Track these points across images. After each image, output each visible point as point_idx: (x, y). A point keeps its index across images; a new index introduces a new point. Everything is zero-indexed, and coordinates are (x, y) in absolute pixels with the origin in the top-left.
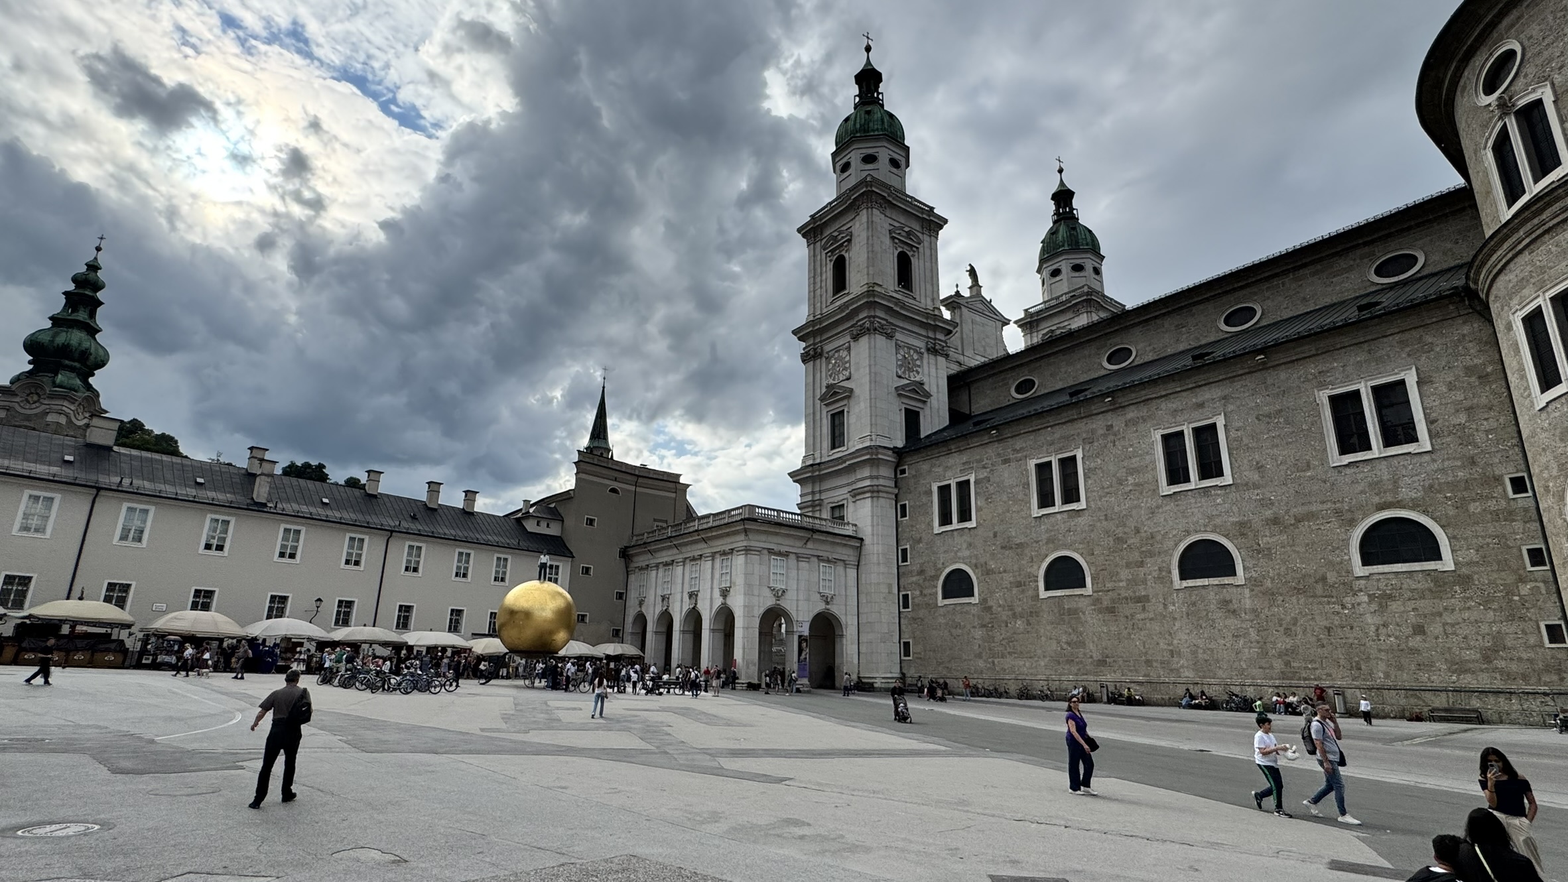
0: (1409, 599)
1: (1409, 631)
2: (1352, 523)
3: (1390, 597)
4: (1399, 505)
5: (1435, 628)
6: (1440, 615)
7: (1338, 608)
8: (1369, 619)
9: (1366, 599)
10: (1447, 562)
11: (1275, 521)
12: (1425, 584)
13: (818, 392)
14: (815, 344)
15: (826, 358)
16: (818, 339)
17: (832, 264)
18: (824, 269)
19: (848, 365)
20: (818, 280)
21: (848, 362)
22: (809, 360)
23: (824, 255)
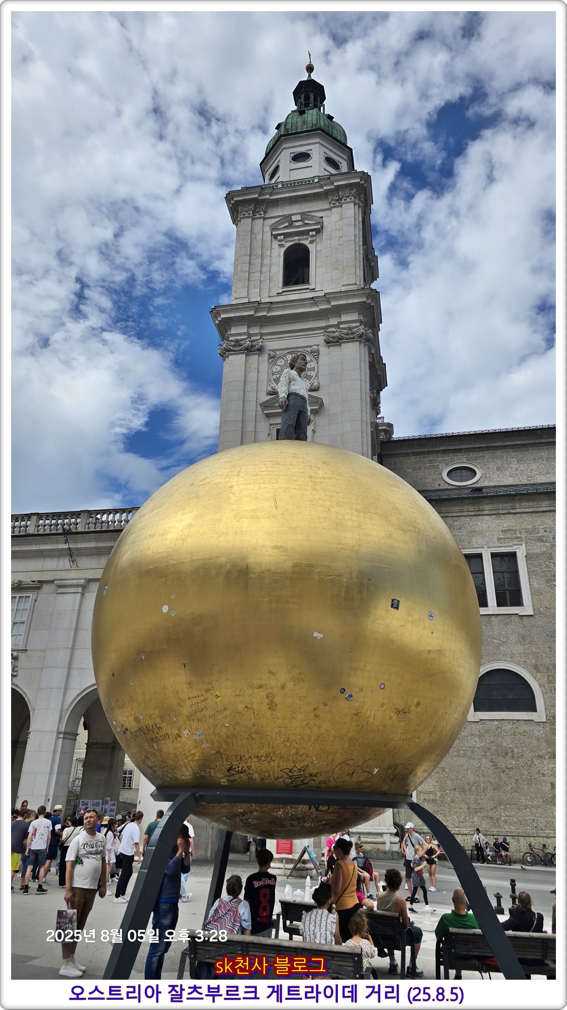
13: (251, 396)
14: (250, 336)
15: (270, 357)
16: (255, 330)
17: (283, 250)
18: (268, 253)
19: (313, 374)
20: (257, 262)
21: (313, 369)
22: (236, 353)
23: (268, 237)
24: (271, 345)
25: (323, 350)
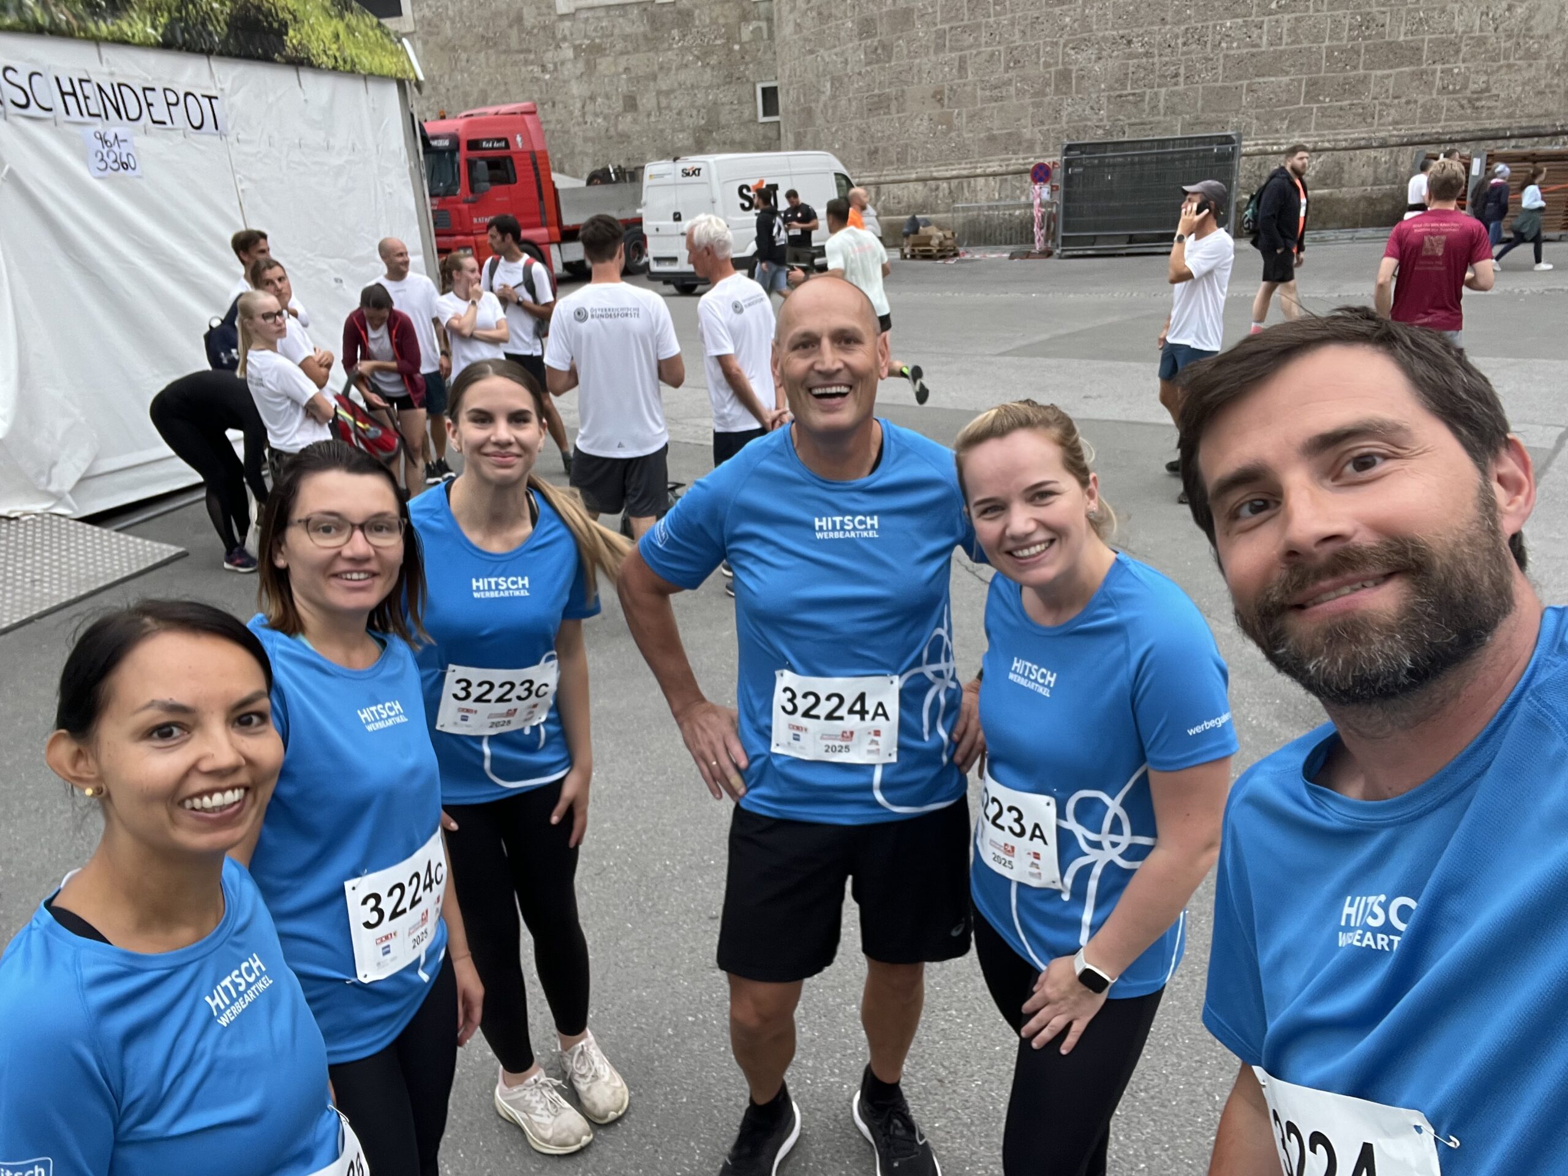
0: (622, 53)
1: (618, 106)
3: (596, 50)
5: (647, 101)
6: (654, 78)
7: (537, 69)
8: (576, 89)
9: (570, 54)
12: (641, 28)
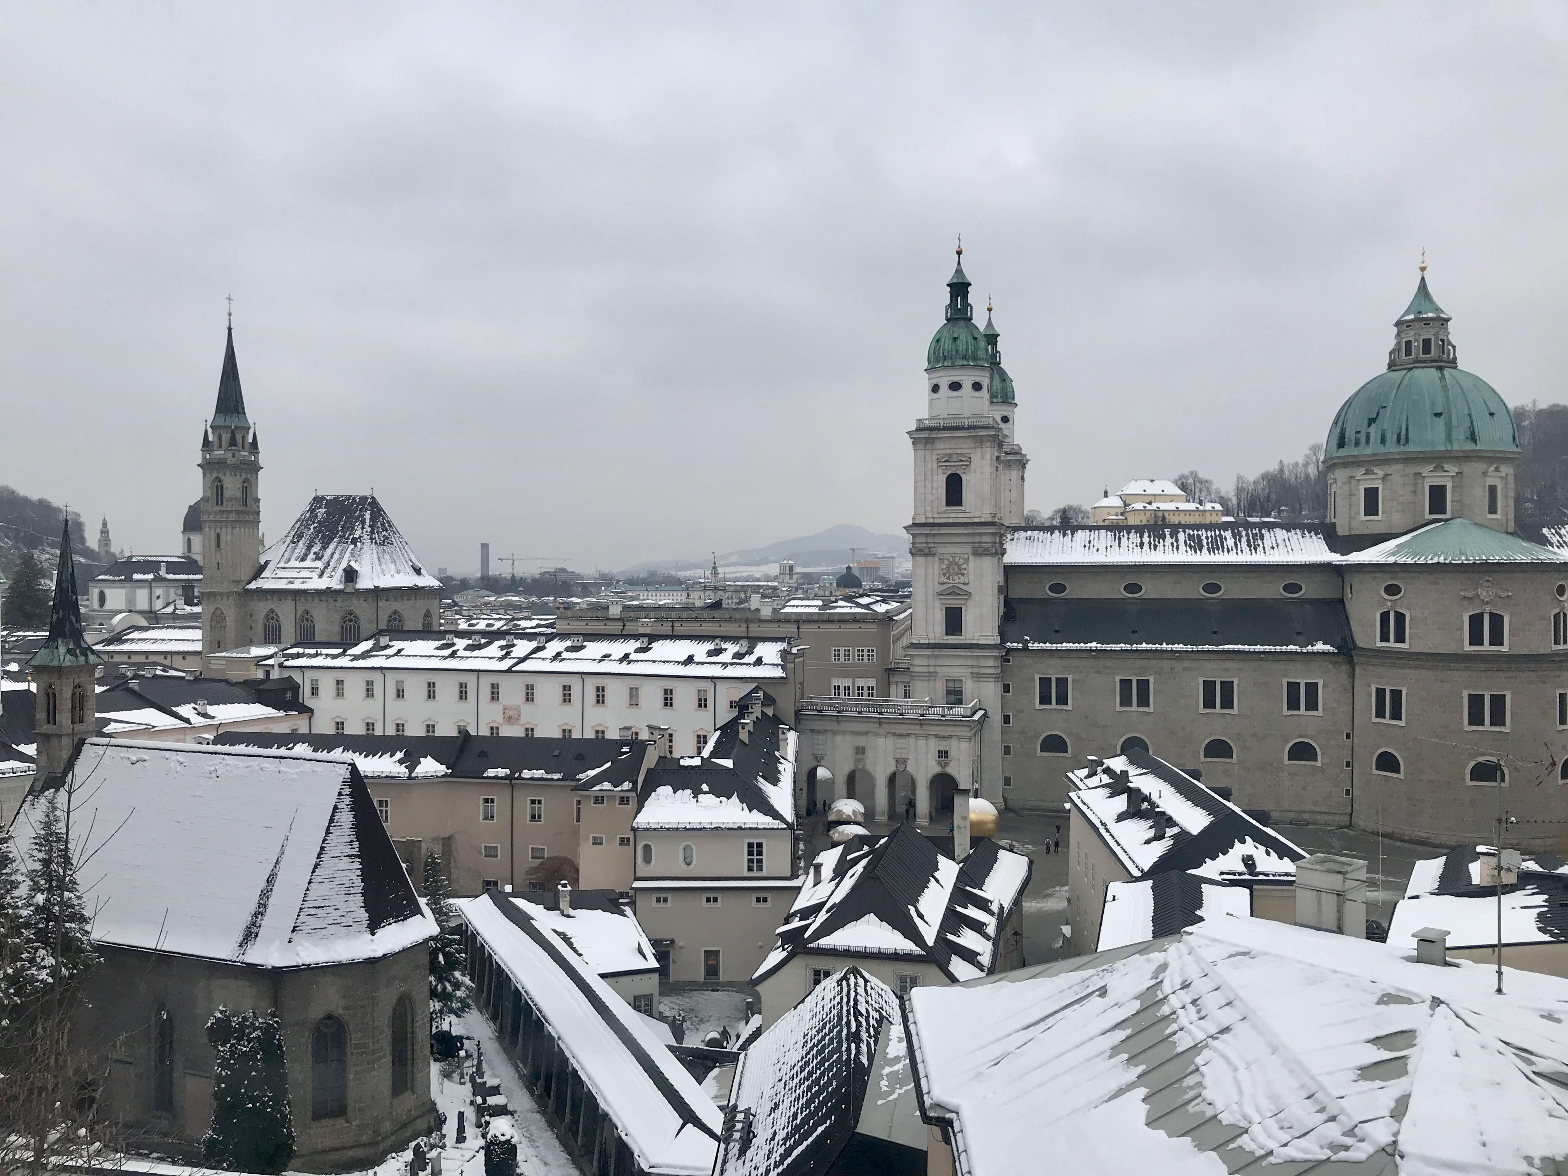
0: (1302, 776)
1: (1300, 788)
2: (1287, 741)
3: (1296, 774)
4: (1306, 736)
5: (1310, 788)
6: (1313, 783)
7: (1275, 777)
8: (1287, 783)
9: (1286, 774)
10: (1319, 763)
11: (1254, 735)
12: (1310, 770)
13: (930, 584)
14: (927, 543)
15: (940, 559)
16: (930, 540)
17: (946, 476)
18: (935, 478)
19: (965, 572)
20: (929, 485)
21: (965, 569)
22: (921, 555)
23: (935, 466)
24: (941, 550)
25: (971, 558)
